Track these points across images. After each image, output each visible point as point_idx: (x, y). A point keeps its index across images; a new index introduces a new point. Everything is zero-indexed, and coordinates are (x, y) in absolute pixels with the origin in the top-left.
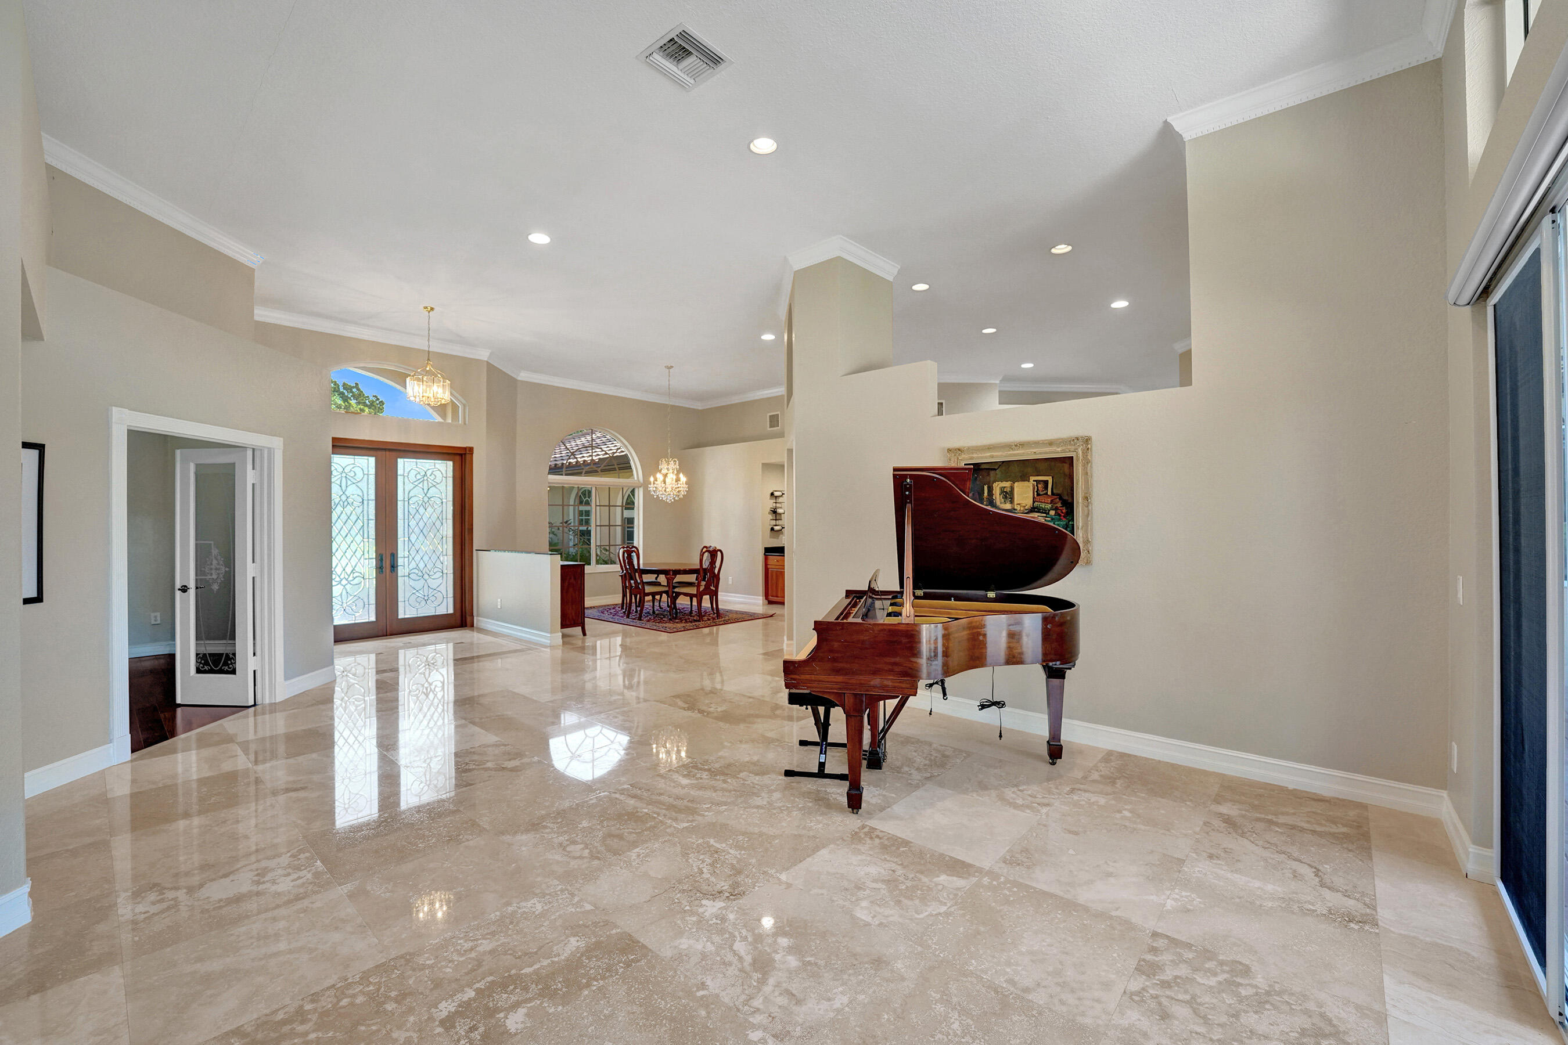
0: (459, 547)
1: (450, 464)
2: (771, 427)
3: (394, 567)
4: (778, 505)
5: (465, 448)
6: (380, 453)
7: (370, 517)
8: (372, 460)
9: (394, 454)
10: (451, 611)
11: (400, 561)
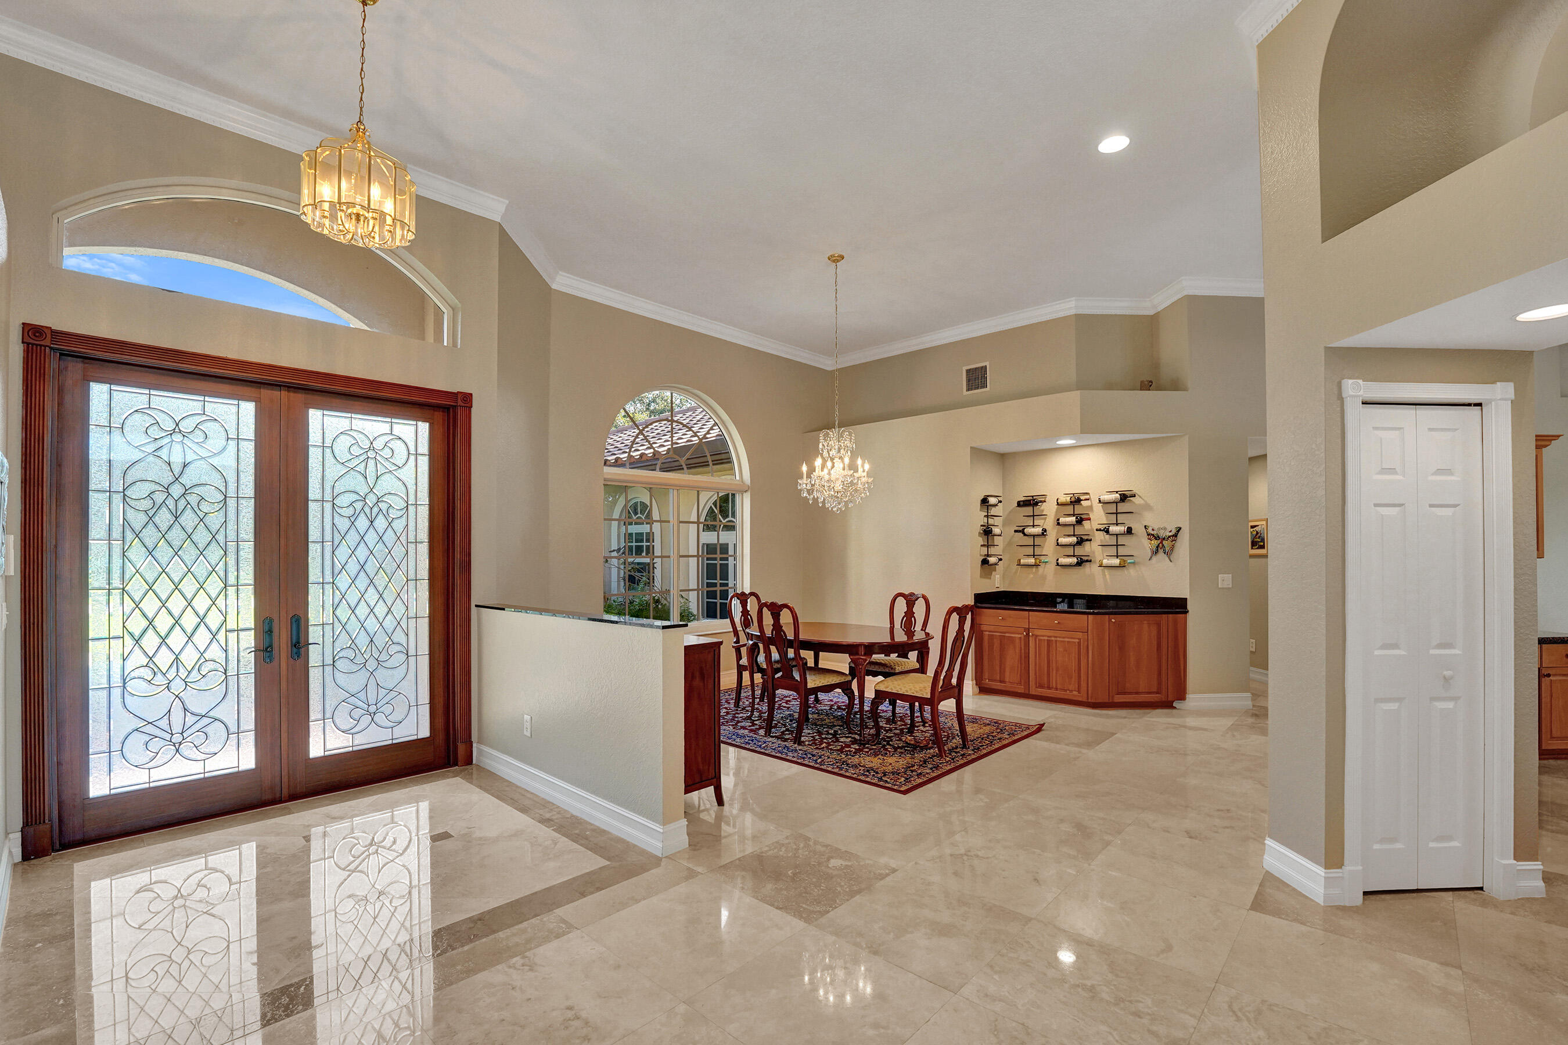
0: (440, 600)
1: (424, 427)
2: (968, 390)
3: (299, 646)
4: (991, 521)
5: (454, 395)
6: (266, 393)
7: (243, 535)
8: (248, 409)
9: (299, 397)
10: (425, 732)
11: (314, 634)
